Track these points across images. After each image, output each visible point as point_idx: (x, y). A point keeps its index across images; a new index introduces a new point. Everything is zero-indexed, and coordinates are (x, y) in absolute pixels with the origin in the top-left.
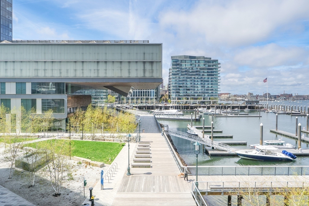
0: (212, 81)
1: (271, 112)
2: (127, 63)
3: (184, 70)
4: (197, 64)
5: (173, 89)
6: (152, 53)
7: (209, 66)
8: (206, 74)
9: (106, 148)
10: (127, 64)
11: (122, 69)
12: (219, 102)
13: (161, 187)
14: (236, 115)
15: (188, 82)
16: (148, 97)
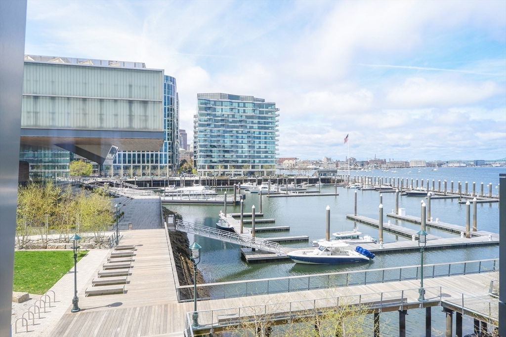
0: (266, 138)
1: (354, 187)
2: (96, 102)
3: (220, 118)
4: (241, 109)
5: (201, 151)
6: (146, 87)
7: (261, 112)
8: (256, 126)
9: (43, 263)
10: (97, 104)
11: (87, 112)
12: (277, 172)
13: (132, 328)
14: (301, 192)
15: (225, 139)
16: (157, 164)
